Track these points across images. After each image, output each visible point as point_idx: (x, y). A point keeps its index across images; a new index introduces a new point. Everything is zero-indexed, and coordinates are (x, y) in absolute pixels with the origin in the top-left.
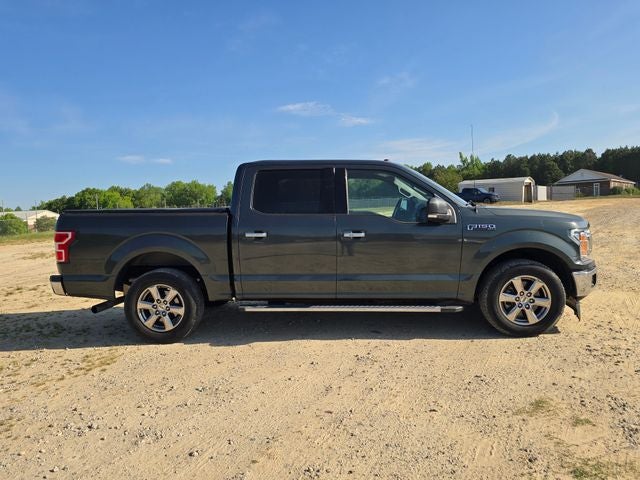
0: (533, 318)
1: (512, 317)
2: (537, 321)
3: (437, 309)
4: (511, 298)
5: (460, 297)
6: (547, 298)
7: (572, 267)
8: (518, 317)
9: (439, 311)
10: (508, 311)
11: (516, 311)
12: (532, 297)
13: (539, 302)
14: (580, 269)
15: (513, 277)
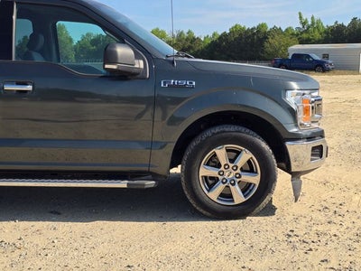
0: (239, 198)
1: (214, 195)
2: (244, 200)
3: (123, 184)
4: (213, 172)
5: (152, 169)
6: (257, 173)
7: (285, 136)
8: (222, 195)
9: (125, 186)
10: (210, 187)
11: (220, 188)
12: (239, 171)
13: (247, 178)
14: (295, 138)
15: (215, 146)
